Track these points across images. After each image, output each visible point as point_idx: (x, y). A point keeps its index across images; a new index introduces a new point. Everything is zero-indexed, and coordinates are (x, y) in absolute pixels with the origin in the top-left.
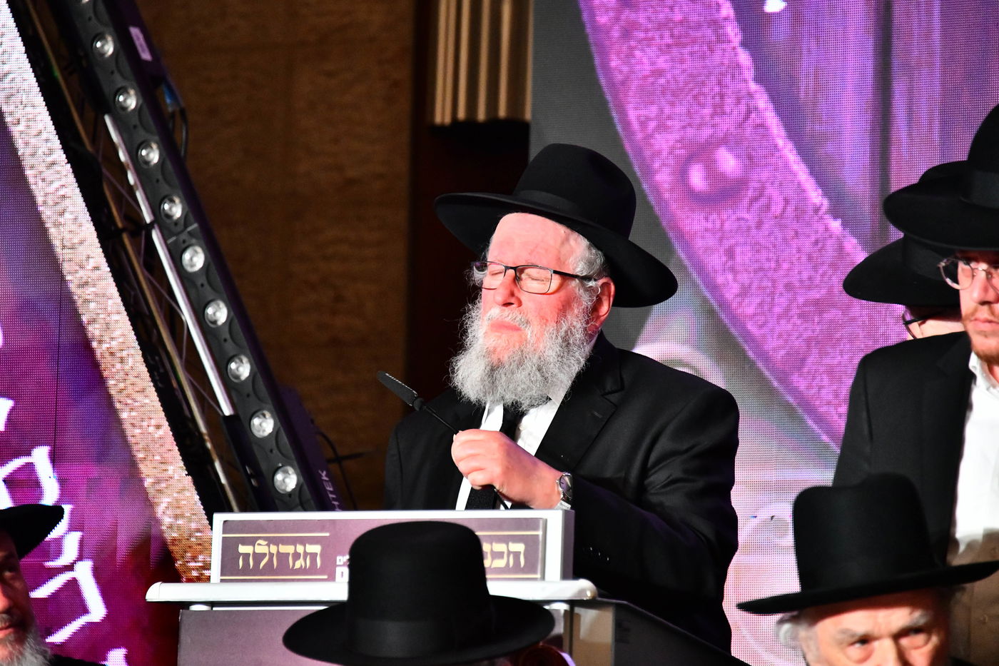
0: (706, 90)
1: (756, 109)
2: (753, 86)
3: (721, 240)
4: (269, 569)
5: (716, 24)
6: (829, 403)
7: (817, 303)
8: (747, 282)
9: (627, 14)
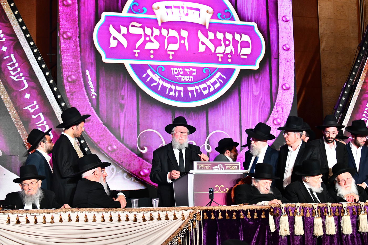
0: (84, 107)
1: (92, 110)
2: (91, 107)
3: (87, 127)
4: (204, 169)
5: (86, 99)
6: (103, 148)
7: (101, 135)
8: (91, 132)
9: (72, 96)
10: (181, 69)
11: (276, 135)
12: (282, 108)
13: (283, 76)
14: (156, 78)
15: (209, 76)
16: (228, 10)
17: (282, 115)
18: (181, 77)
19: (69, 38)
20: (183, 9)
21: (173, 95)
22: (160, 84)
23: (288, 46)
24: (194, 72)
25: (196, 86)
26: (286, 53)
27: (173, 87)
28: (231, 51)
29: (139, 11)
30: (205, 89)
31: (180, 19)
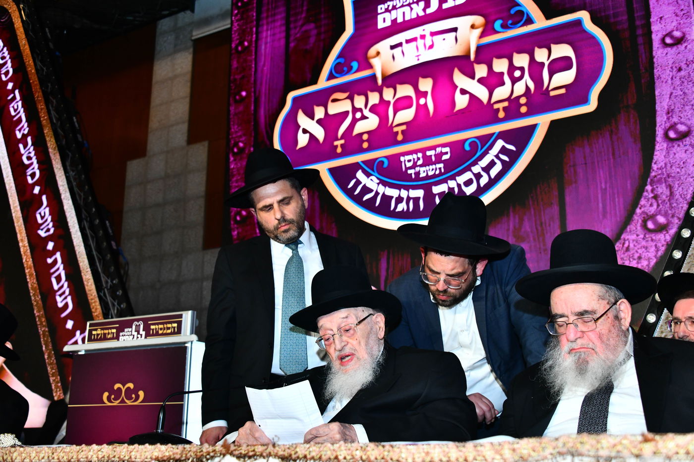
10: (420, 155)
11: (655, 256)
12: (670, 187)
13: (666, 107)
14: (372, 182)
15: (478, 154)
16: (518, 8)
17: (670, 204)
18: (419, 171)
19: (241, 150)
20: (422, 41)
21: (403, 209)
22: (379, 194)
23: (677, 34)
24: (446, 153)
25: (449, 182)
26: (672, 51)
27: (404, 194)
28: (527, 88)
29: (344, 71)
30: (468, 183)
31: (418, 60)
